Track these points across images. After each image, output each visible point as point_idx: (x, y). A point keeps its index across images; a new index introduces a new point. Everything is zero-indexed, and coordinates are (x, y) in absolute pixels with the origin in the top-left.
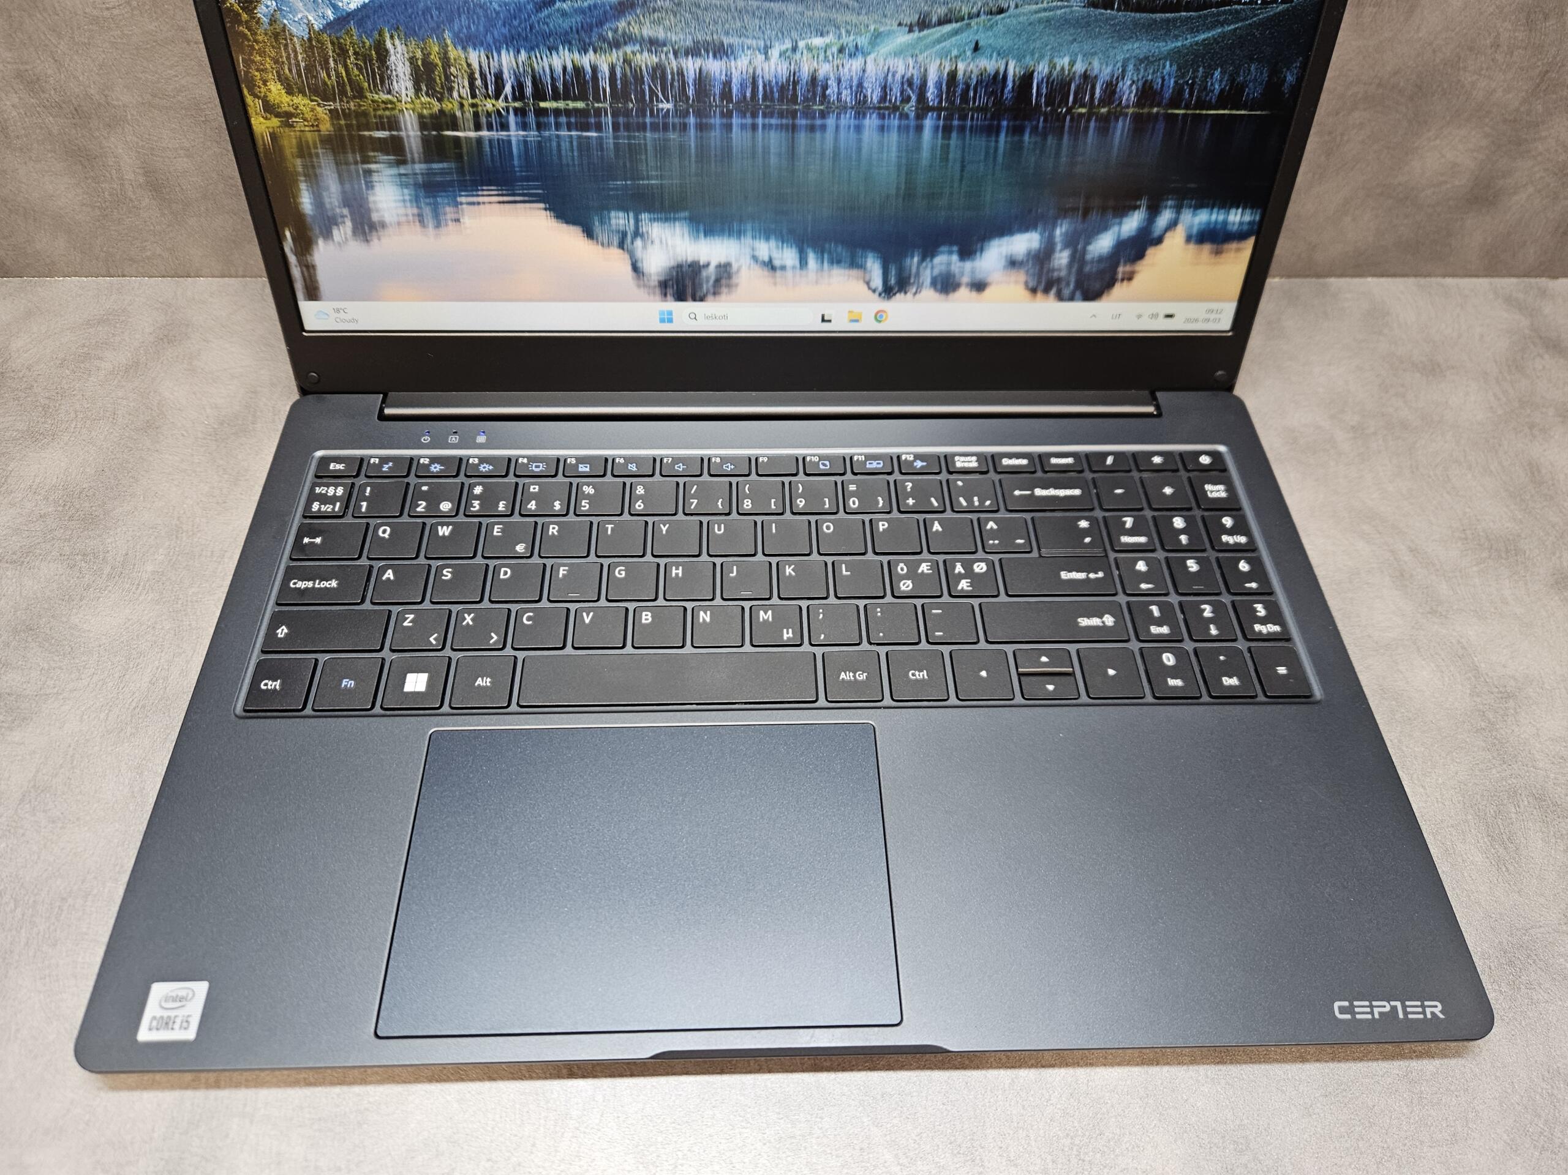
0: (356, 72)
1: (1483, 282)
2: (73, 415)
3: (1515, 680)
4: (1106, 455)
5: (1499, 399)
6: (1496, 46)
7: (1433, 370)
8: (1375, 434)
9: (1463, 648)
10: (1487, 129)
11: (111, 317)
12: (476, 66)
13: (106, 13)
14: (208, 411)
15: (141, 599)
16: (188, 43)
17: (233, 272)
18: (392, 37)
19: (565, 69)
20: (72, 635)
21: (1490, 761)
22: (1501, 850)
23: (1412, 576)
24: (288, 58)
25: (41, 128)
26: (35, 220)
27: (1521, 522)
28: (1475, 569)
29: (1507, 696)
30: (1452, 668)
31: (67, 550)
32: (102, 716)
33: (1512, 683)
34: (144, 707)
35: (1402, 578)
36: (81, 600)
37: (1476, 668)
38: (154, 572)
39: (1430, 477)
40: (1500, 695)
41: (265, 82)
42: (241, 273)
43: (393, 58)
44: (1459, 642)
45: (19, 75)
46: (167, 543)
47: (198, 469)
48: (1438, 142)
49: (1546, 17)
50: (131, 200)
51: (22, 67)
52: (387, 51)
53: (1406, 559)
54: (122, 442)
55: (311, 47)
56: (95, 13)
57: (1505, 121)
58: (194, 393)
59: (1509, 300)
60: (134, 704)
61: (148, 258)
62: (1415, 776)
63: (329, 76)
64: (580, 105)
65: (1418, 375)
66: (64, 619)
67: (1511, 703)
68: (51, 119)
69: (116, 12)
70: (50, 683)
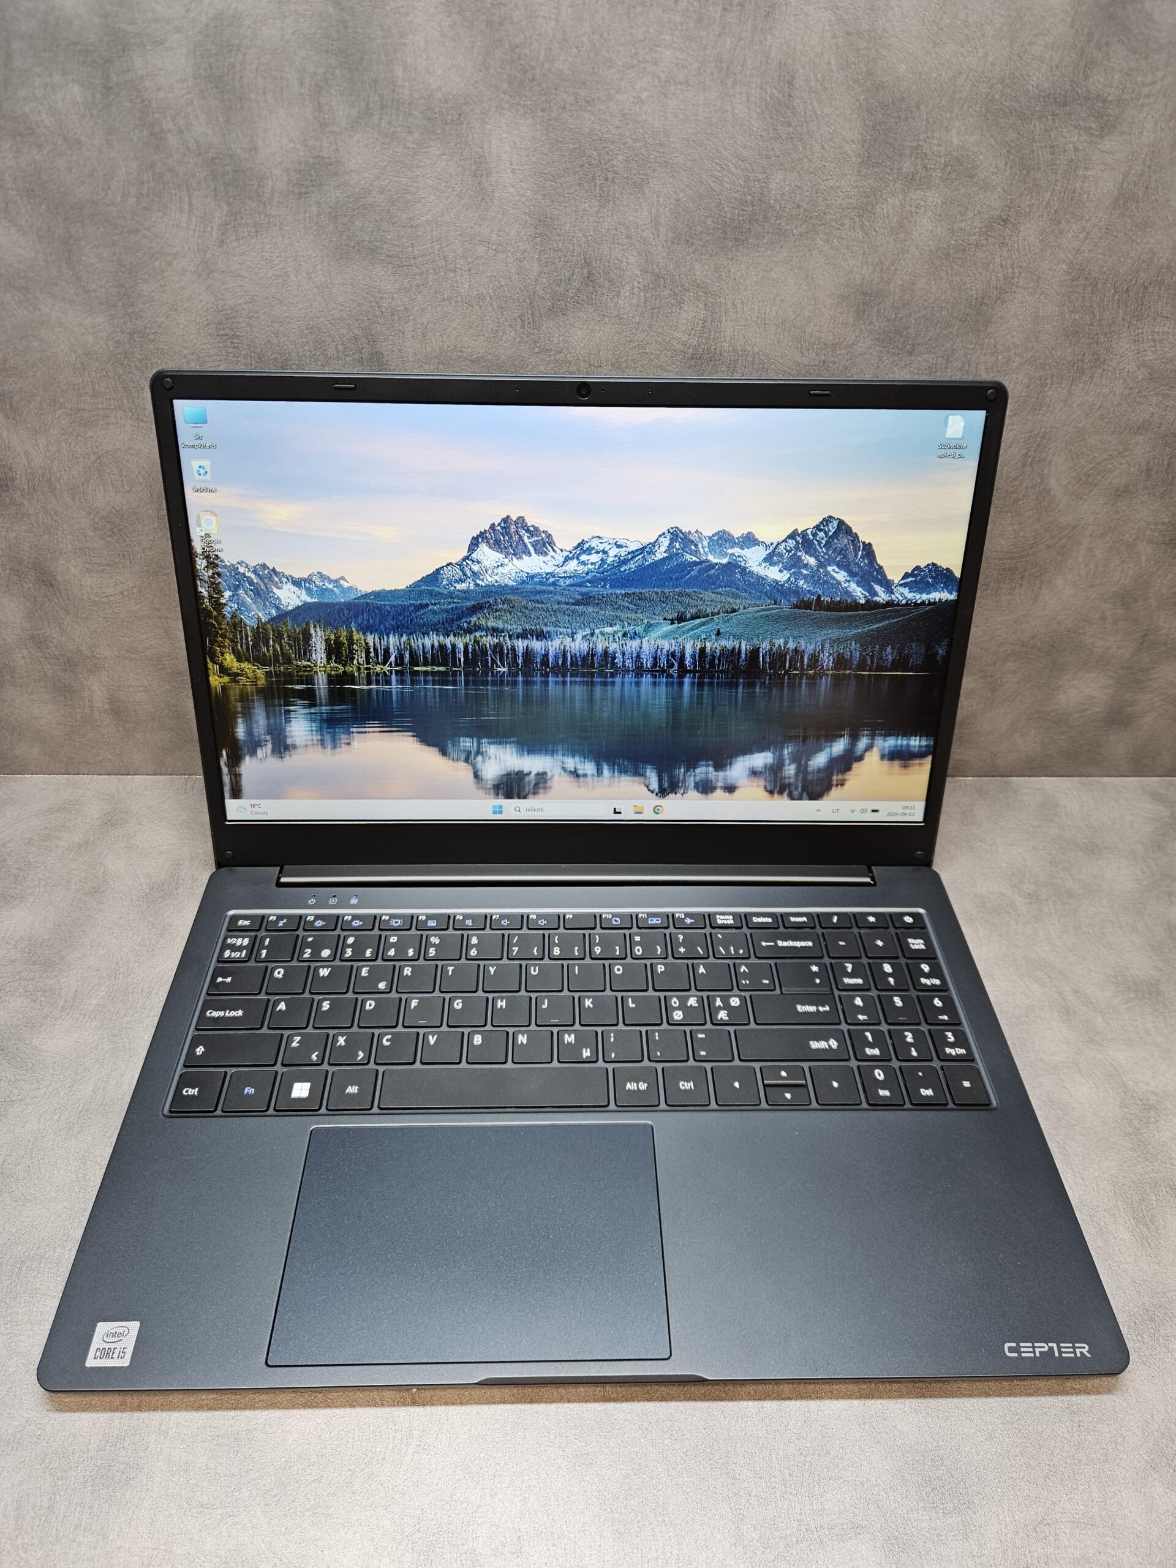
0: (288, 648)
1: (1133, 781)
2: (37, 883)
3: (1156, 1095)
4: (832, 914)
5: (1144, 873)
6: (1103, 619)
7: (1092, 850)
8: (1047, 900)
9: (1115, 1069)
10: (1111, 674)
11: (67, 806)
12: (371, 644)
13: (105, 600)
14: (142, 879)
15: (87, 1026)
16: (160, 618)
17: (163, 772)
18: (315, 627)
19: (433, 646)
20: (33, 1054)
21: (1135, 1159)
22: (1145, 1230)
23: (1075, 1012)
24: (241, 639)
25: (40, 672)
26: (20, 734)
27: (1162, 970)
28: (1125, 1006)
29: (1150, 1107)
30: (1106, 1085)
31: (31, 987)
32: (56, 1117)
33: (1154, 1097)
34: (87, 1111)
35: (1067, 1013)
36: (41, 1027)
37: (1125, 1086)
38: (97, 1005)
39: (1089, 934)
40: (1143, 1107)
41: (223, 654)
42: (169, 772)
43: (314, 639)
44: (1111, 1064)
45: (32, 637)
46: (108, 983)
47: (133, 925)
48: (1075, 682)
49: (1136, 600)
50: (96, 721)
51: (35, 633)
52: (311, 635)
53: (1071, 998)
54: (75, 903)
55: (258, 632)
56: (97, 599)
57: (1123, 668)
58: (131, 865)
59: (1155, 796)
60: (80, 1109)
61: (100, 761)
62: (1076, 1170)
63: (268, 650)
64: (442, 669)
65: (1081, 853)
66: (28, 1042)
67: (1153, 1113)
68: (48, 666)
69: (111, 598)
70: (15, 1091)
